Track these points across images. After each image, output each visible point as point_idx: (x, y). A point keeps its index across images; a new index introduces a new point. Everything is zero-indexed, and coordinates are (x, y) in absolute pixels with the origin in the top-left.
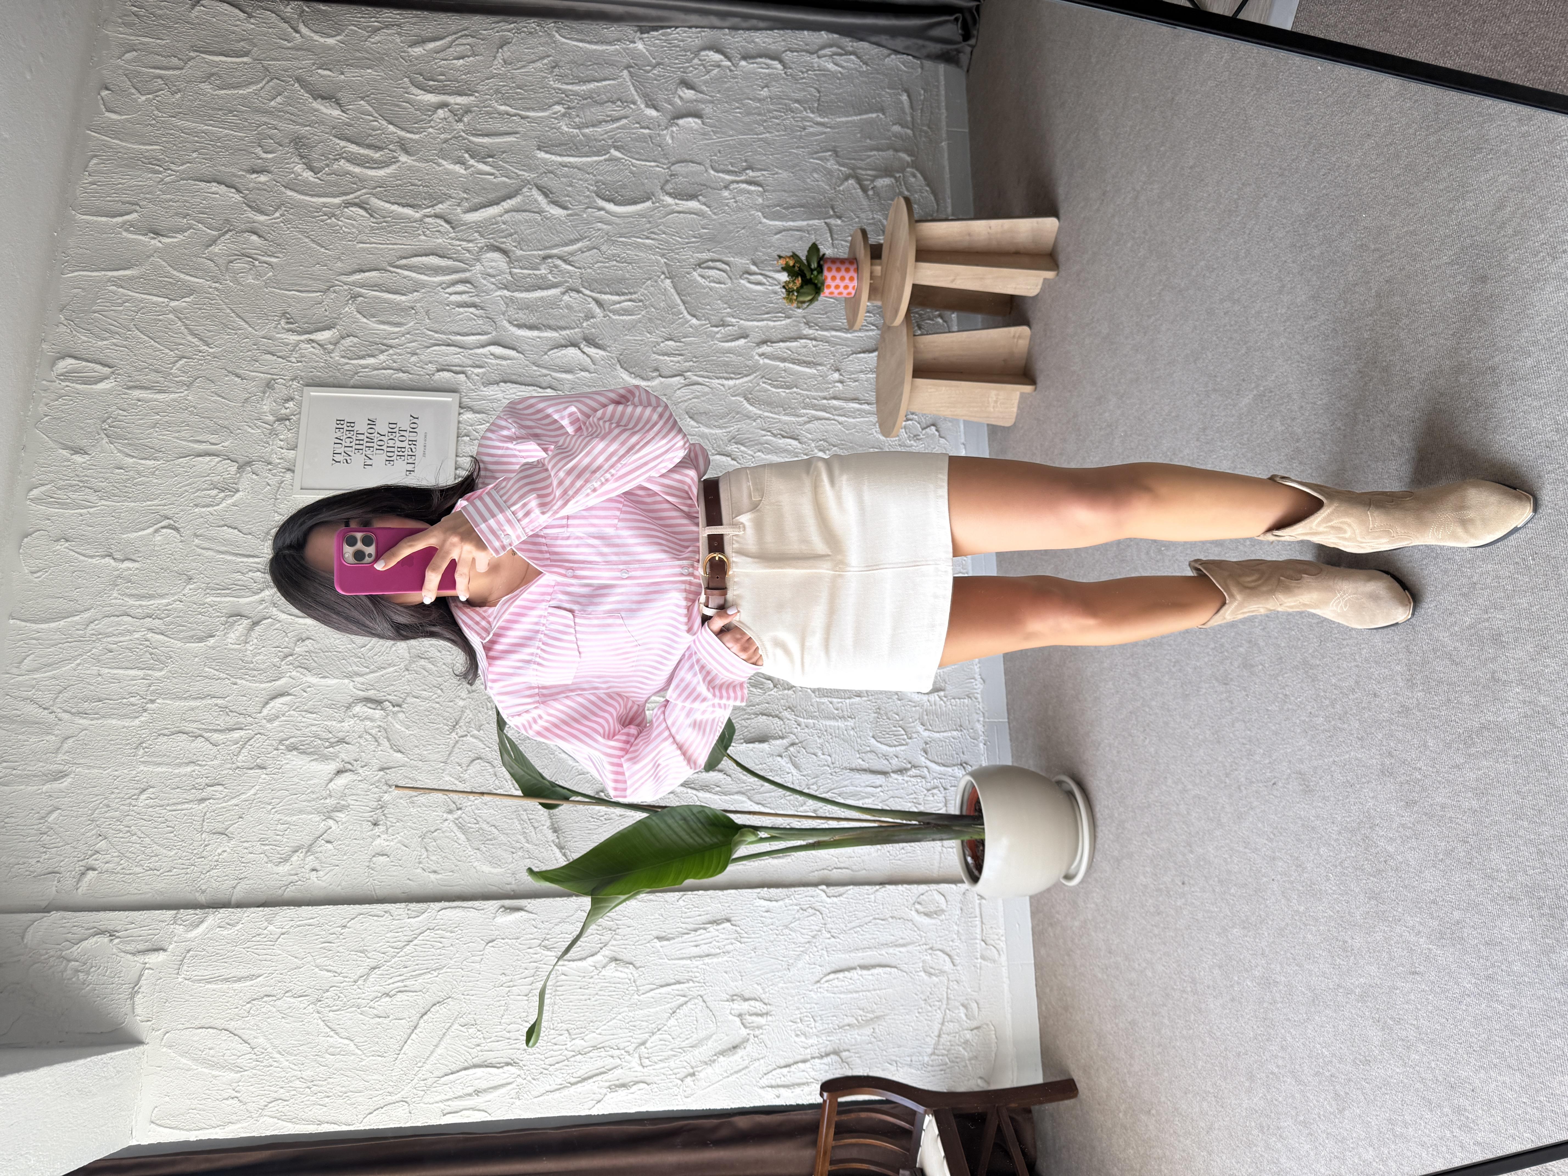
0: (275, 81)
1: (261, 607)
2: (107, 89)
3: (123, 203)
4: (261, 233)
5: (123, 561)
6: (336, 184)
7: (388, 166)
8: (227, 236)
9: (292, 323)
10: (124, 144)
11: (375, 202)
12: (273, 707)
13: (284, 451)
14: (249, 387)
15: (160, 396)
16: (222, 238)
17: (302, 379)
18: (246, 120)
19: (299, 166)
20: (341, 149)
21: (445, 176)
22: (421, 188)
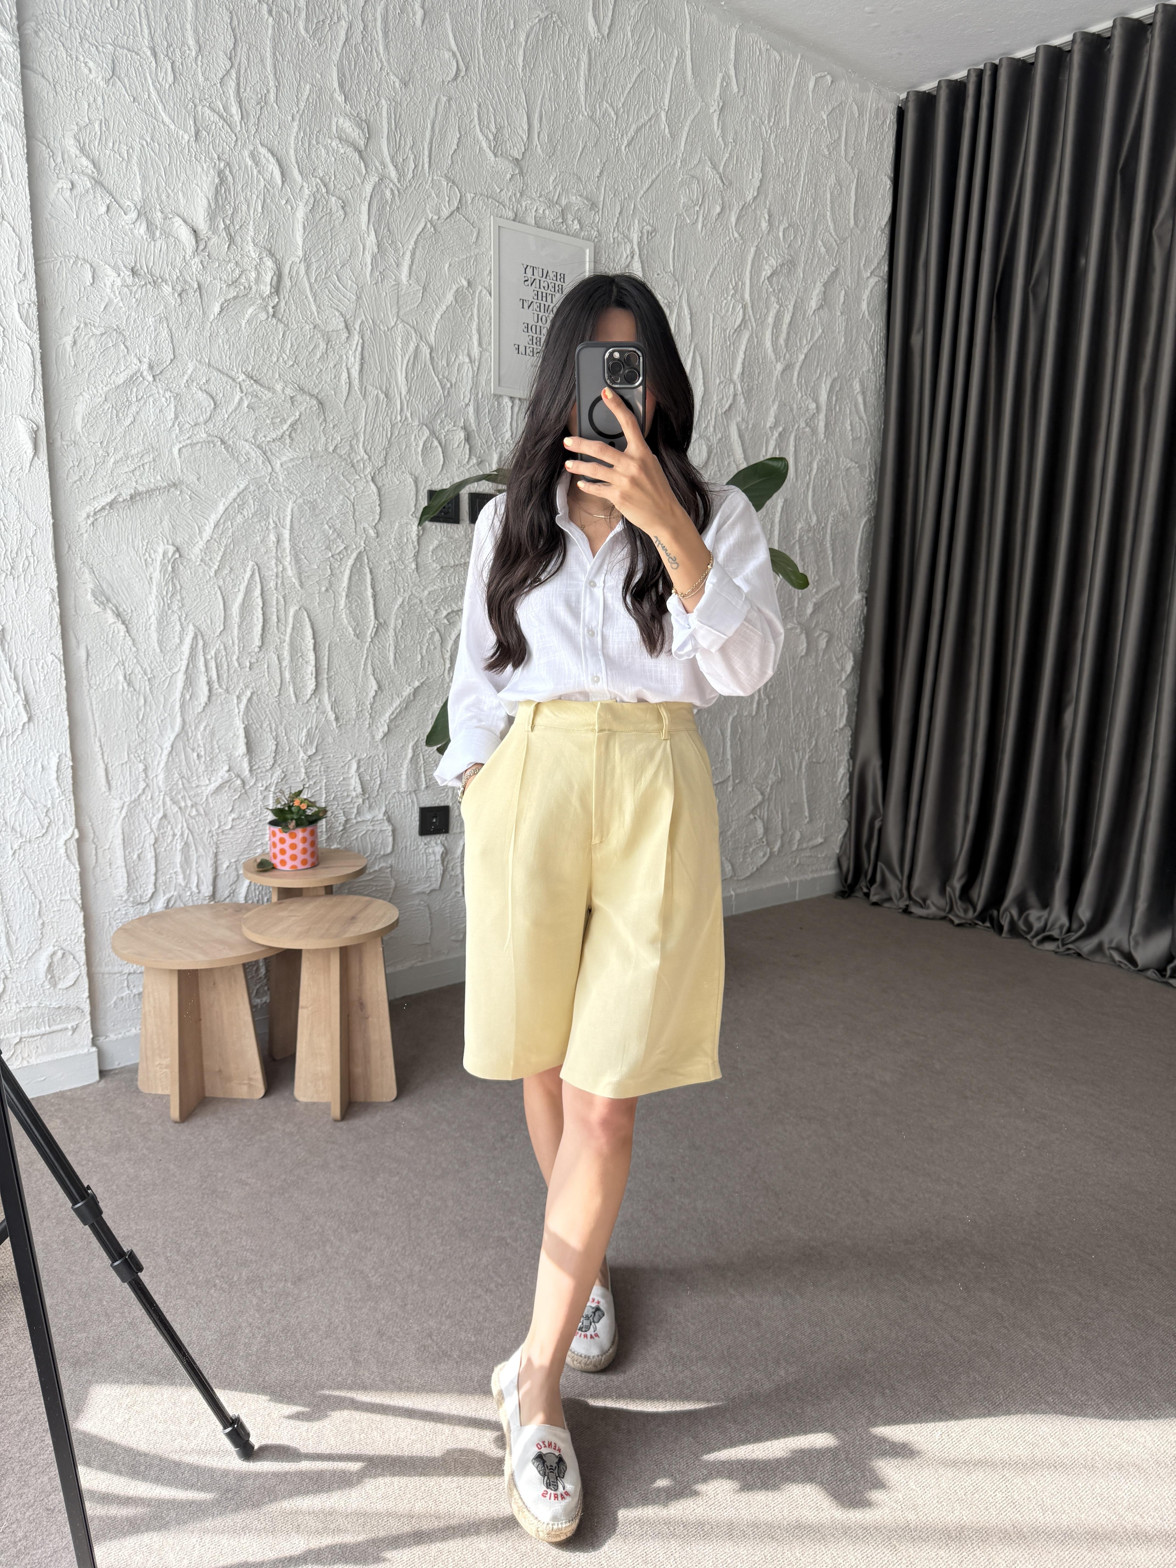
0: (836, 248)
1: (378, 164)
2: (832, 82)
3: (745, 79)
4: (721, 216)
5: (423, 8)
6: (760, 298)
7: (774, 351)
8: (719, 182)
9: (647, 237)
10: (790, 90)
11: (746, 336)
12: (268, 161)
13: (534, 214)
14: (592, 183)
15: (582, 85)
16: (717, 176)
17: (600, 241)
18: (808, 215)
19: (775, 263)
20: (786, 306)
21: (765, 406)
22: (756, 382)
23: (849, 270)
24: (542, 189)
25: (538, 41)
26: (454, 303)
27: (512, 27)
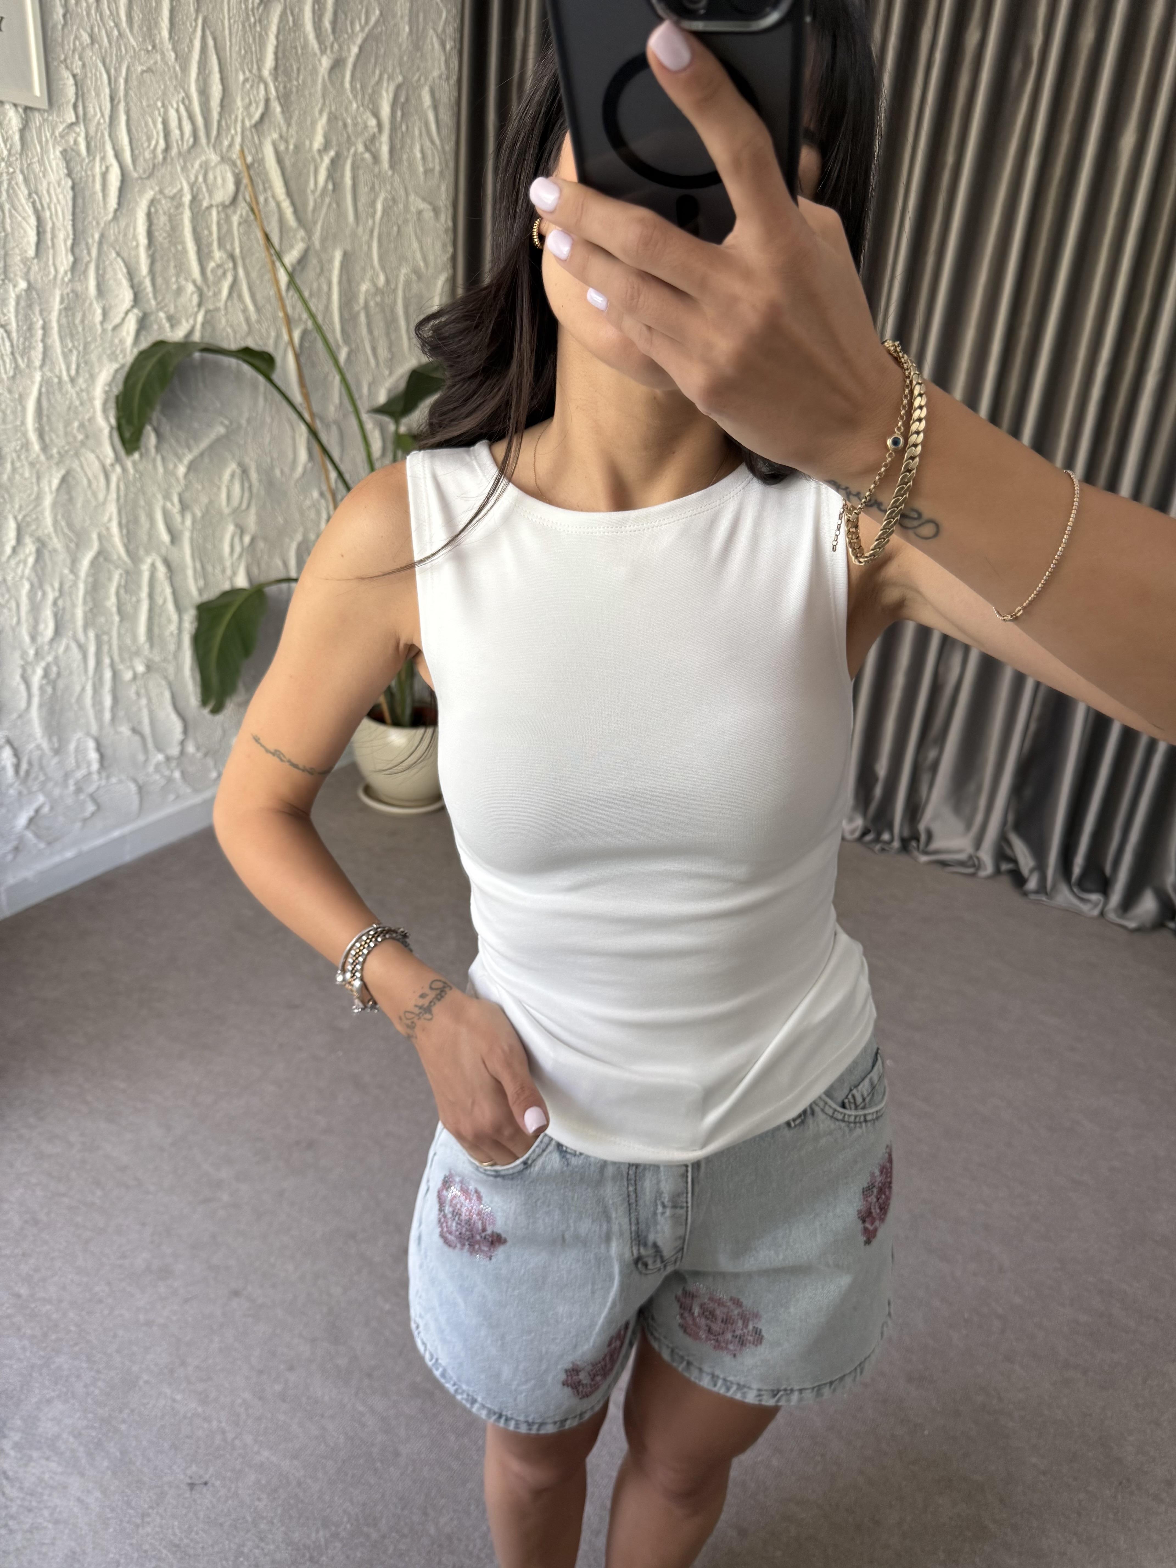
7: (317, 37)
21: (309, 122)
22: (295, 83)
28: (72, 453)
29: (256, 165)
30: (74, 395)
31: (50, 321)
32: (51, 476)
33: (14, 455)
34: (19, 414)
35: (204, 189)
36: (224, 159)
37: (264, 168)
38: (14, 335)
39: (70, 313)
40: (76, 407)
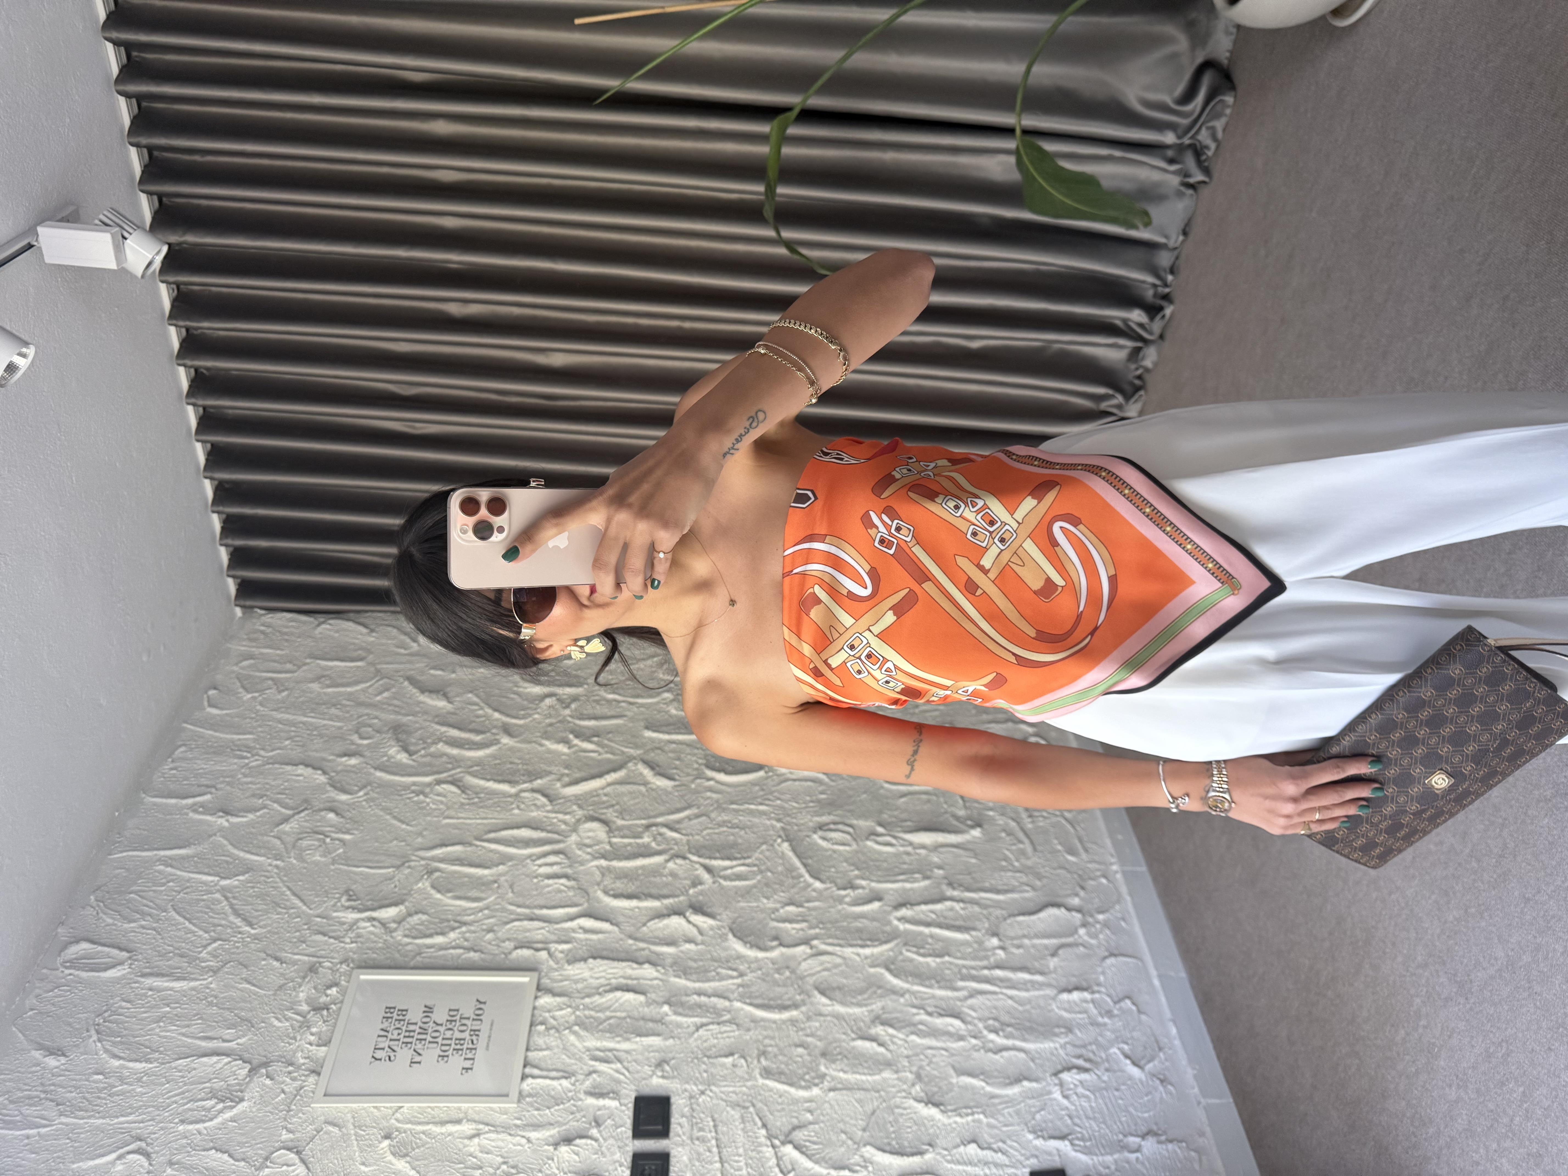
0: (386, 680)
2: (215, 688)
3: (199, 786)
4: (339, 811)
6: (430, 765)
7: (488, 747)
8: (302, 814)
9: (355, 900)
10: (217, 734)
11: (470, 780)
13: (314, 1047)
14: (288, 971)
15: (177, 985)
16: (296, 817)
17: (353, 961)
18: (348, 712)
19: (395, 749)
20: (441, 734)
21: (547, 755)
22: (520, 766)
23: (408, 666)
24: (288, 1036)
25: (121, 1043)
26: (408, 1159)
27: (101, 1077)
28: (800, 983)
29: (580, 802)
30: (754, 974)
31: (694, 988)
32: (819, 1003)
33: (801, 1033)
34: (767, 1024)
35: (597, 847)
36: (575, 830)
37: (581, 795)
38: (704, 1020)
39: (689, 971)
40: (763, 974)
